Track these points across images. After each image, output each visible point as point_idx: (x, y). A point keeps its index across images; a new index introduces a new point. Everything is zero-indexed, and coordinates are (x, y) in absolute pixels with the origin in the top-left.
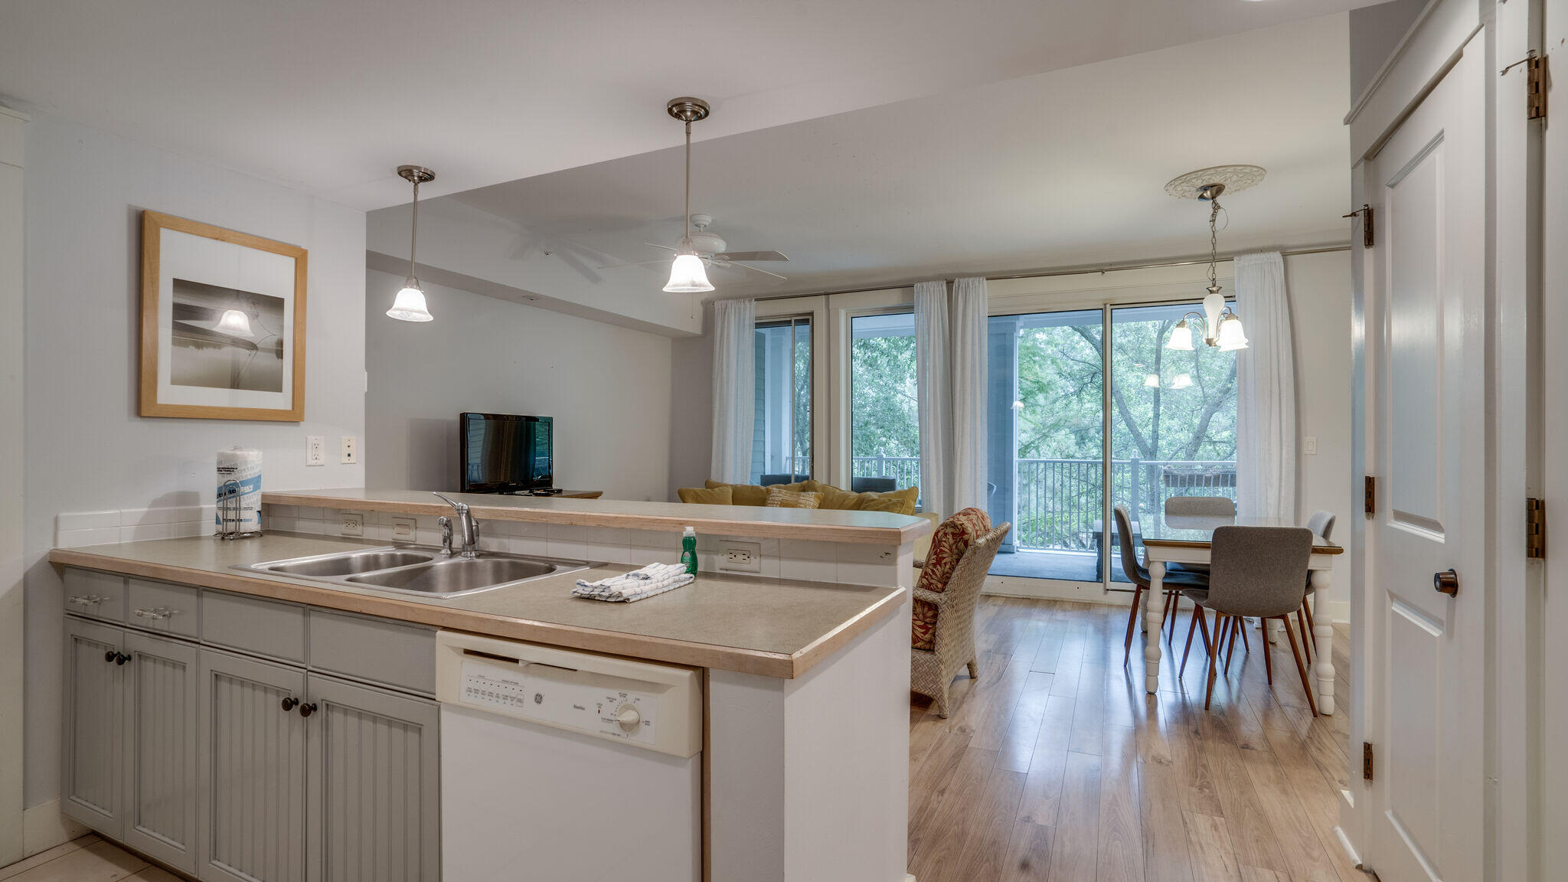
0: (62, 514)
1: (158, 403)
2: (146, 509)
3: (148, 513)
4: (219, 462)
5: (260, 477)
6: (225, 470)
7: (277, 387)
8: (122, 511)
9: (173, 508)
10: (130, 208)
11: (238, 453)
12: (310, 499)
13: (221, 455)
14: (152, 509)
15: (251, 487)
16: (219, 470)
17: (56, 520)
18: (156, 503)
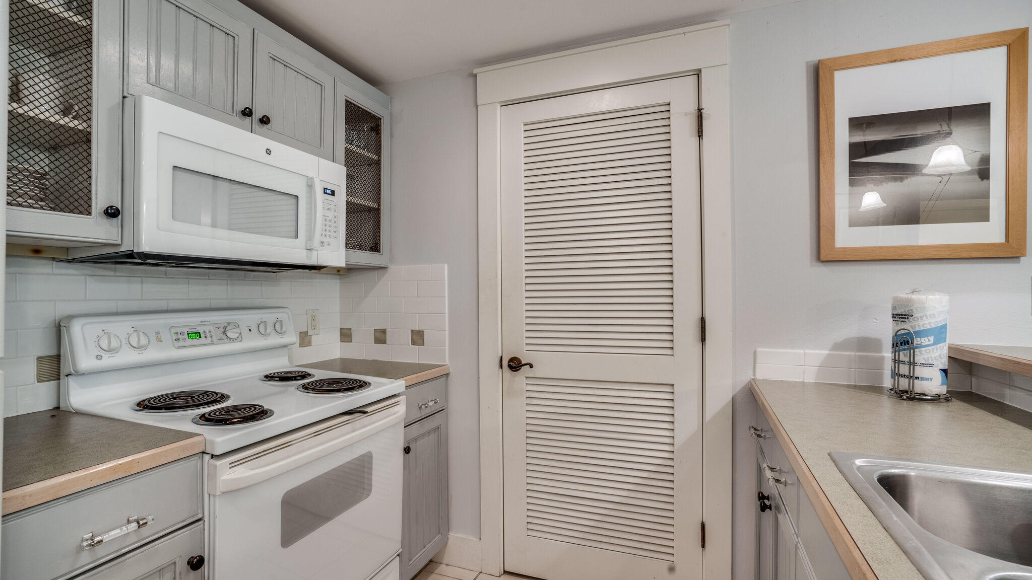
0: (759, 350)
1: (836, 247)
2: (826, 352)
3: (828, 355)
4: (894, 308)
5: (944, 327)
6: (901, 317)
7: (983, 215)
8: (806, 351)
9: (853, 354)
10: (807, 63)
11: (914, 296)
12: (1019, 363)
13: (896, 299)
14: (831, 352)
15: (932, 339)
16: (894, 316)
17: (755, 353)
18: (837, 347)
